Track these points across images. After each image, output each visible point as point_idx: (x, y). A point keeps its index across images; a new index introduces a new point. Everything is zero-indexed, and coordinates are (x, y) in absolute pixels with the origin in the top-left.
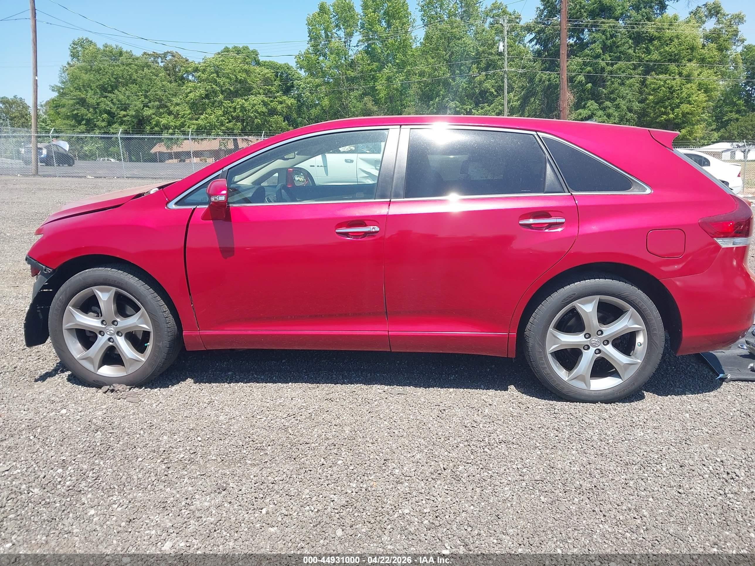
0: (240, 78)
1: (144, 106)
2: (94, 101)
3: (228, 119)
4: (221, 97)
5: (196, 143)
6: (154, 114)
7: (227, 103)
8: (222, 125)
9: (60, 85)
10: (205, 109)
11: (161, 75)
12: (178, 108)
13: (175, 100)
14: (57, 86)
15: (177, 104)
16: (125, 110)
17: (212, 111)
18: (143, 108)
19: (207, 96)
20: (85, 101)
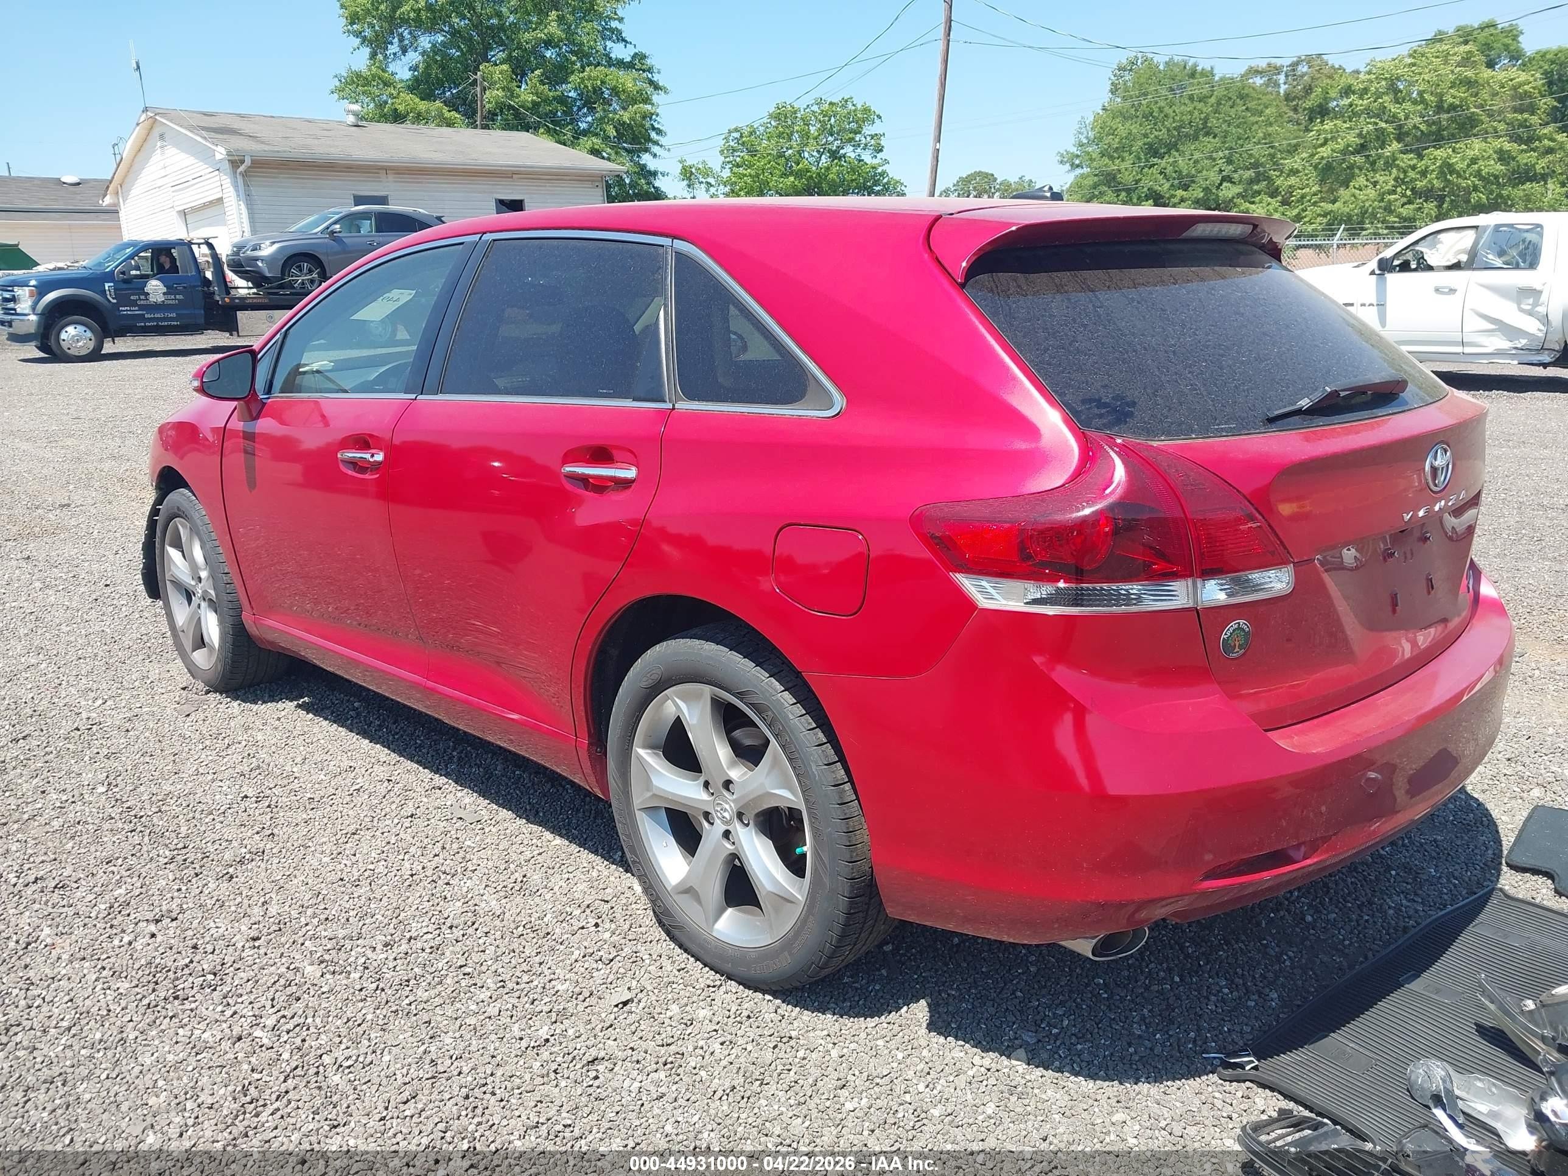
0: (1451, 100)
1: (1223, 180)
2: (1131, 178)
3: (1404, 195)
4: (1396, 146)
5: (1323, 255)
6: (1239, 195)
7: (1408, 159)
8: (1388, 210)
9: (1074, 150)
10: (1352, 177)
11: (1268, 111)
12: (1293, 180)
13: (1288, 163)
14: (1068, 153)
15: (1294, 172)
16: (1186, 188)
17: (1367, 180)
18: (1221, 184)
19: (1362, 148)
20: (1114, 178)
